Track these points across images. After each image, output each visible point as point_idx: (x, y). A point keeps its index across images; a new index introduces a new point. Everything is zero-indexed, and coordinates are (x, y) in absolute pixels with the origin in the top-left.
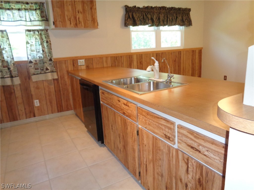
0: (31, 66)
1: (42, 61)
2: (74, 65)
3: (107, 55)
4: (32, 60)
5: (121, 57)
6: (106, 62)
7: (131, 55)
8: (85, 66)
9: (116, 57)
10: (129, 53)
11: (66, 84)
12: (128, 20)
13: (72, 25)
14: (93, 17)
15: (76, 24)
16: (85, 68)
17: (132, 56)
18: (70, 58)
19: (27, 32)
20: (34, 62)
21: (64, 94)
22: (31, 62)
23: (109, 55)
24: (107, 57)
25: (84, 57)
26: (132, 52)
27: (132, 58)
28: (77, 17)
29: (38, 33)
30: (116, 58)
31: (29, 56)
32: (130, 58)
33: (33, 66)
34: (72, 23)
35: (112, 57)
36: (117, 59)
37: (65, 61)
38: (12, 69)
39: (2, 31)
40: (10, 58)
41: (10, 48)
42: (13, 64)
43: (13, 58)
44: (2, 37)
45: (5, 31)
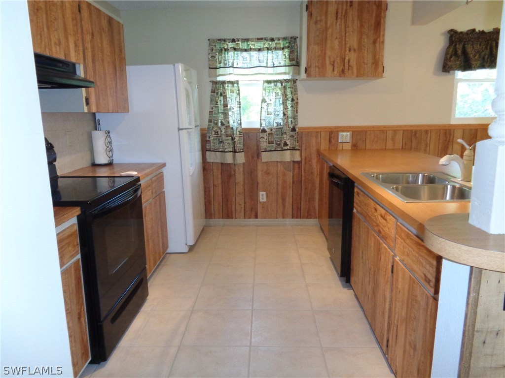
0: (263, 138)
1: (280, 130)
2: (330, 141)
3: (397, 126)
4: (266, 128)
5: (426, 132)
6: (393, 140)
7: (450, 130)
8: (350, 144)
9: (416, 132)
10: (445, 126)
11: (312, 173)
12: (452, 59)
13: (335, 72)
14: (375, 56)
15: (343, 71)
16: (350, 148)
17: (452, 131)
18: (325, 128)
19: (266, 84)
20: (269, 131)
21: (306, 189)
22: (264, 131)
23: (401, 126)
24: (395, 130)
25: (350, 127)
26: (453, 122)
27: (450, 135)
28: (347, 58)
29: (282, 85)
30: (415, 134)
31: (263, 122)
32: (446, 135)
33: (266, 138)
34: (336, 70)
35: (406, 130)
36: (417, 135)
37: (317, 132)
38: (237, 139)
39: (232, 83)
40: (238, 123)
41: (240, 107)
42: (238, 133)
43: (241, 124)
44: (232, 92)
45: (237, 82)
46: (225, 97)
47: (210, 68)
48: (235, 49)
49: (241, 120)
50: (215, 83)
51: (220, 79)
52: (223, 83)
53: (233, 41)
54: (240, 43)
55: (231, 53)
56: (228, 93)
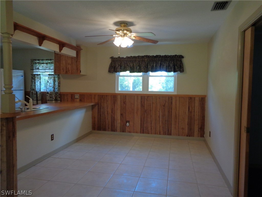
0: (48, 96)
2: (72, 98)
3: (95, 93)
4: (48, 92)
5: (107, 96)
6: (94, 98)
7: (116, 95)
8: (79, 99)
9: (103, 96)
10: (113, 94)
13: (64, 72)
14: (77, 67)
16: (79, 101)
17: (116, 96)
18: (70, 93)
19: (49, 76)
20: (50, 93)
22: (48, 93)
23: (97, 93)
24: (95, 95)
25: (80, 93)
26: (117, 92)
27: (116, 97)
28: (68, 67)
29: (54, 76)
30: (102, 97)
31: (48, 90)
32: (114, 97)
33: (49, 96)
35: (99, 95)
36: (103, 97)
37: (67, 94)
38: (38, 96)
39: (38, 75)
40: (39, 90)
41: (40, 84)
42: (39, 93)
43: (40, 90)
44: (38, 78)
45: (40, 75)
46: (35, 80)
47: (31, 69)
48: (38, 63)
49: (40, 89)
50: (32, 75)
51: (34, 73)
52: (35, 75)
53: (38, 60)
54: (40, 61)
55: (37, 64)
56: (36, 79)
